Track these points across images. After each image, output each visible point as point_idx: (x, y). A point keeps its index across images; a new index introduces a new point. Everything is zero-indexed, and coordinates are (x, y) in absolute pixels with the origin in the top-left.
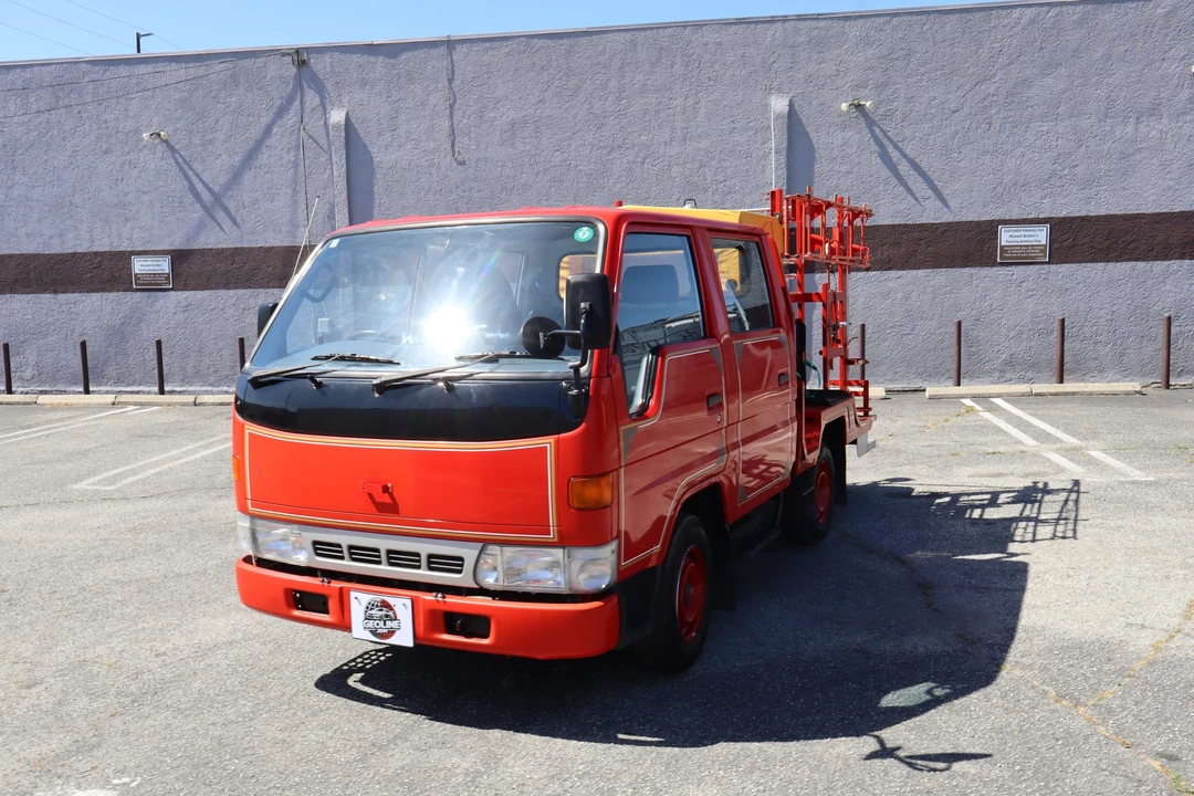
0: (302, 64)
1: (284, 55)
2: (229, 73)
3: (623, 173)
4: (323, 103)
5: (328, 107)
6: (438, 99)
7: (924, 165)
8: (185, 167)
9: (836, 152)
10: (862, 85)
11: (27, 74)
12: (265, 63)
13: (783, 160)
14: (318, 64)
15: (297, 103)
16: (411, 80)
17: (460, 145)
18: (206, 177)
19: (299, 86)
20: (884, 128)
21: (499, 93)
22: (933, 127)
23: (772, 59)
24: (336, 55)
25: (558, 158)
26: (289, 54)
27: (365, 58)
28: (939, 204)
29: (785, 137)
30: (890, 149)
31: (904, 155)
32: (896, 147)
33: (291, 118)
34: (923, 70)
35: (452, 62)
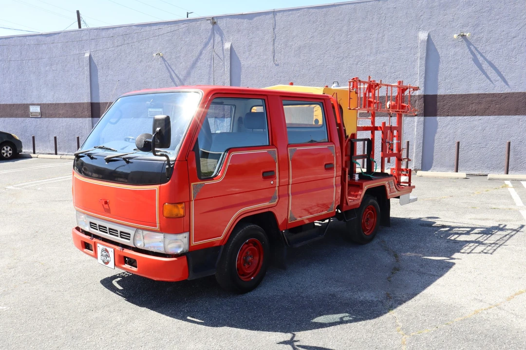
0: (214, 23)
1: (207, 20)
2: (187, 28)
3: (348, 69)
4: (222, 40)
5: (224, 41)
6: (268, 37)
7: (496, 65)
8: (169, 68)
9: (450, 59)
10: (465, 26)
11: (114, 31)
12: (200, 23)
13: (424, 62)
14: (221, 24)
15: (212, 41)
16: (258, 29)
17: (277, 57)
18: (176, 72)
19: (213, 33)
20: (476, 46)
21: (294, 34)
22: (502, 45)
23: (420, 15)
24: (228, 19)
25: (319, 62)
26: (209, 20)
27: (240, 20)
28: (503, 84)
29: (425, 51)
30: (479, 56)
31: (485, 59)
32: (482, 55)
33: (210, 47)
34: (498, 17)
35: (275, 21)
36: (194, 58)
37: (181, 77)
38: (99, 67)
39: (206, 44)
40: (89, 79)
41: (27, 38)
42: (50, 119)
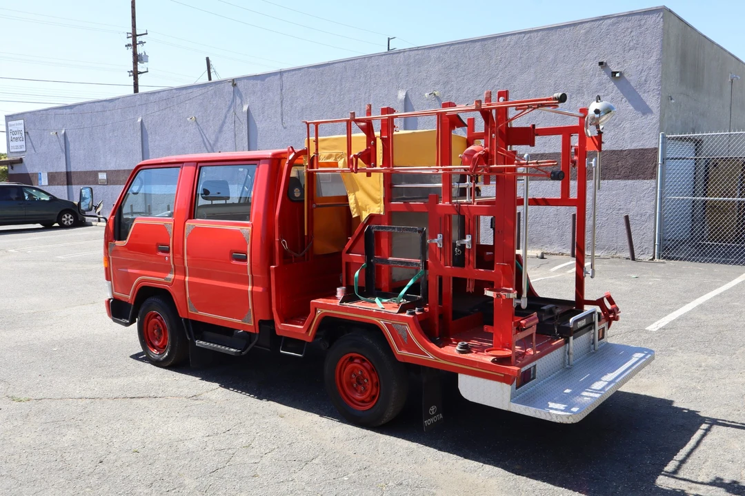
1: (229, 82)
2: (213, 91)
5: (243, 104)
6: (277, 99)
8: (201, 131)
10: (436, 83)
11: (159, 95)
12: (224, 86)
13: (402, 124)
14: (240, 85)
15: (234, 103)
16: (269, 90)
17: (285, 120)
18: (207, 136)
19: (234, 96)
21: (298, 95)
23: (399, 72)
24: (245, 81)
26: (231, 82)
27: (255, 82)
33: (232, 109)
34: (464, 73)
35: (282, 81)
36: (221, 122)
37: (212, 142)
38: (149, 132)
39: (230, 107)
40: (141, 145)
41: (96, 104)
42: (114, 186)
